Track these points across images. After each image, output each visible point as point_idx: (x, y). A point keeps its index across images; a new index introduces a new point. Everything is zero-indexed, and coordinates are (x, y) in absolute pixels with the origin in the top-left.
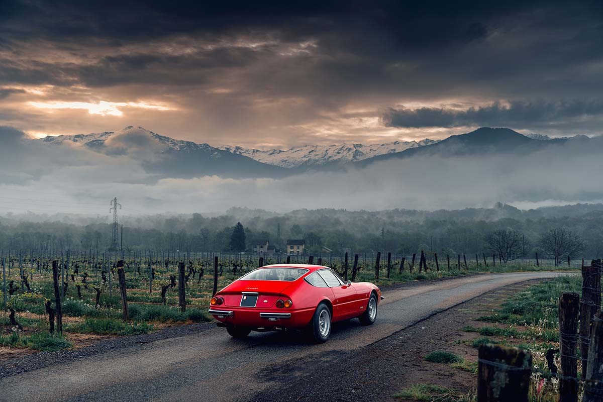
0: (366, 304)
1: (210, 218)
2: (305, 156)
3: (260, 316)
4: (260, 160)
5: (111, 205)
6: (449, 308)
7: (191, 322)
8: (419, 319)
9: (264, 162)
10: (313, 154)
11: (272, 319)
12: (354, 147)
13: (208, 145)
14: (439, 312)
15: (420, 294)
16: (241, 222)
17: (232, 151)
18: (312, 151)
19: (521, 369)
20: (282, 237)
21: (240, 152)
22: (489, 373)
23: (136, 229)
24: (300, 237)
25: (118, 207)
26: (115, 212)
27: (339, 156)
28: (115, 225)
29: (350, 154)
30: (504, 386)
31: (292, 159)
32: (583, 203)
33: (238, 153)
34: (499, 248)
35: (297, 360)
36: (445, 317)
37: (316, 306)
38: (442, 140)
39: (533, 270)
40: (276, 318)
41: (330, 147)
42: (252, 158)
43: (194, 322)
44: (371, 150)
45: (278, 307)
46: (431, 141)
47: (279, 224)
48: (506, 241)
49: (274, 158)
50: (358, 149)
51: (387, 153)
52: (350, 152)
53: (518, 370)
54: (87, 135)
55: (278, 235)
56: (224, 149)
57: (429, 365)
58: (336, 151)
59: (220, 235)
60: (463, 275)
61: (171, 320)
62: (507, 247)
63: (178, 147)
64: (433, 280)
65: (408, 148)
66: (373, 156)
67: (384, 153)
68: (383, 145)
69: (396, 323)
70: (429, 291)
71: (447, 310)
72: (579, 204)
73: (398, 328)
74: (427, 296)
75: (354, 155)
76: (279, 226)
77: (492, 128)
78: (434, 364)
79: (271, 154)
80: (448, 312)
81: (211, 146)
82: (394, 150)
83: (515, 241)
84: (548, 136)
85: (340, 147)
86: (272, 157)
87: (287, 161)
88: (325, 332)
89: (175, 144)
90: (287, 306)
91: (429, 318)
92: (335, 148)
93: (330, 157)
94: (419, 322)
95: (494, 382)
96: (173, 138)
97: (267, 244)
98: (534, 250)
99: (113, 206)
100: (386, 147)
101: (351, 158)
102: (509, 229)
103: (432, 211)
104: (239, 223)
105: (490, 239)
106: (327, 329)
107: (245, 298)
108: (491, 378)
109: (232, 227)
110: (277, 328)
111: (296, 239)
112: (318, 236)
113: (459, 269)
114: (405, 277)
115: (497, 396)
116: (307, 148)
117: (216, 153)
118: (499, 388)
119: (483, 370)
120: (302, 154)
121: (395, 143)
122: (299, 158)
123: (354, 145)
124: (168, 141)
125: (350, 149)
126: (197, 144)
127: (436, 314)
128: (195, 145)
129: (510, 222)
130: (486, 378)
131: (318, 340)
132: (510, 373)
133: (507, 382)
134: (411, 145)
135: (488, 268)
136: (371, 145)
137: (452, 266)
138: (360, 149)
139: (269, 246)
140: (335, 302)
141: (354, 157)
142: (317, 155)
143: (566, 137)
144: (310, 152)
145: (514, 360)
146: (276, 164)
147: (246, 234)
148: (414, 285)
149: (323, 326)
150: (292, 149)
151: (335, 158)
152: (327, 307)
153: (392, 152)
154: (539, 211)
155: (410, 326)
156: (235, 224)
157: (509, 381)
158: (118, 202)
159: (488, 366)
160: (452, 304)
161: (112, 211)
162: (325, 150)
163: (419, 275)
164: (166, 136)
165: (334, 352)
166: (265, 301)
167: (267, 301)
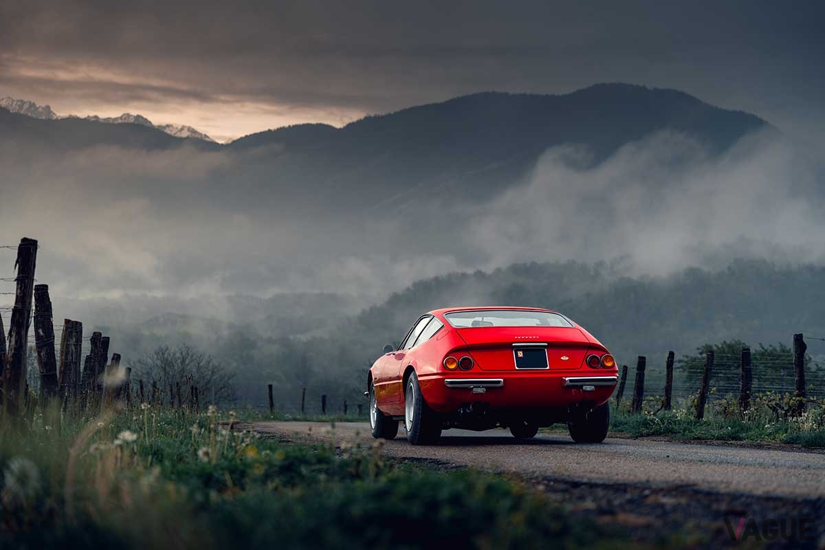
11: (589, 388)
40: (596, 386)
45: (592, 367)
90: (608, 364)
107: (520, 354)
166: (565, 358)
167: (567, 358)
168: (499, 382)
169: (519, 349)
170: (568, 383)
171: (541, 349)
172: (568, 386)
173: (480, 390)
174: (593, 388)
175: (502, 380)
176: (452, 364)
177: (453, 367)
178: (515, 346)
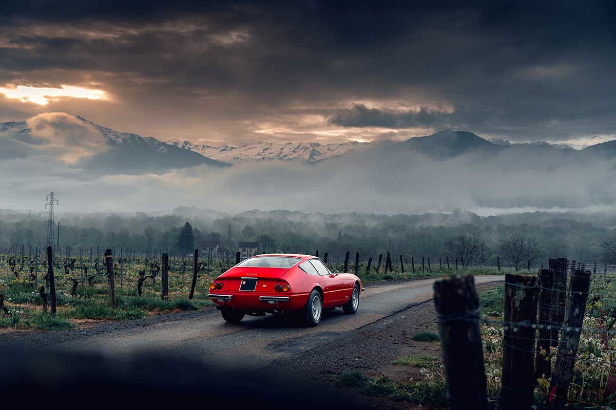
0: (350, 294)
1: (155, 217)
2: (259, 154)
3: (260, 299)
4: (210, 156)
5: (47, 200)
6: (422, 303)
7: (179, 310)
8: (397, 310)
9: (214, 159)
10: (267, 151)
11: (271, 302)
12: (311, 146)
13: (153, 139)
14: (413, 306)
15: (391, 291)
16: (189, 222)
17: (180, 146)
18: (267, 149)
19: (533, 287)
20: (233, 239)
21: (188, 147)
22: (512, 292)
23: (72, 228)
24: (252, 240)
25: (55, 203)
26: (52, 209)
27: (295, 155)
28: (51, 222)
29: (306, 154)
30: (522, 299)
31: (245, 157)
32: (542, 210)
33: (186, 148)
34: (459, 253)
35: (297, 338)
36: (420, 309)
37: (310, 291)
39: (495, 274)
40: (275, 302)
41: (286, 145)
42: (201, 154)
43: (181, 310)
44: (328, 149)
45: (276, 291)
47: (230, 225)
48: (467, 246)
49: (226, 154)
50: (316, 148)
52: (307, 151)
53: (532, 289)
54: (18, 124)
55: (229, 237)
56: (172, 144)
57: (416, 343)
58: (293, 149)
59: (166, 236)
60: (428, 277)
61: (158, 308)
62: (468, 253)
63: (120, 140)
64: (400, 280)
66: (330, 156)
68: (341, 145)
69: (376, 312)
70: (400, 289)
71: (420, 304)
72: (537, 212)
73: (381, 317)
74: (399, 293)
75: (311, 154)
76: (230, 227)
77: (453, 130)
78: (420, 343)
79: (222, 151)
80: (421, 305)
81: (157, 140)
83: (475, 247)
84: (509, 142)
85: (296, 146)
86: (224, 153)
87: (239, 159)
88: (317, 316)
89: (117, 137)
90: (285, 290)
91: (405, 310)
92: (291, 146)
93: (285, 156)
94: (397, 312)
95: (516, 297)
96: (115, 130)
97: (218, 247)
98: (493, 256)
99: (49, 202)
100: (345, 146)
101: (307, 157)
102: (468, 235)
103: (390, 216)
104: (187, 223)
105: (449, 244)
106: (318, 314)
107: (244, 283)
108: (513, 295)
109: (179, 227)
110: (275, 311)
111: (248, 241)
112: (272, 238)
113: (423, 271)
114: (373, 277)
115: (518, 306)
116: (261, 145)
117: (162, 147)
118: (519, 301)
119: (508, 289)
120: (255, 151)
122: (253, 156)
123: (311, 143)
124: (110, 132)
125: (306, 148)
126: (141, 137)
127: (411, 307)
128: (139, 138)
129: (469, 227)
130: (510, 295)
131: (311, 324)
132: (526, 291)
133: (525, 296)
135: (451, 271)
136: (329, 145)
137: (416, 269)
138: (318, 149)
139: (219, 249)
140: (326, 289)
141: (311, 156)
142: (271, 153)
144: (264, 150)
145: (529, 283)
146: (226, 162)
147: (195, 235)
148: (383, 284)
149: (315, 311)
150: (245, 146)
151: (291, 157)
152: (318, 293)
154: (498, 218)
155: (390, 315)
156: (183, 225)
157: (526, 296)
158: (55, 197)
159: (512, 286)
160: (424, 299)
161: (48, 207)
162: (280, 148)
163: (385, 275)
164: (108, 128)
165: (328, 333)
166: (264, 286)
167: (266, 286)
171: (255, 281)
172: (262, 301)
173: (221, 300)
174: (273, 302)
175: (230, 296)
176: (213, 286)
177: (213, 288)
178: (243, 279)
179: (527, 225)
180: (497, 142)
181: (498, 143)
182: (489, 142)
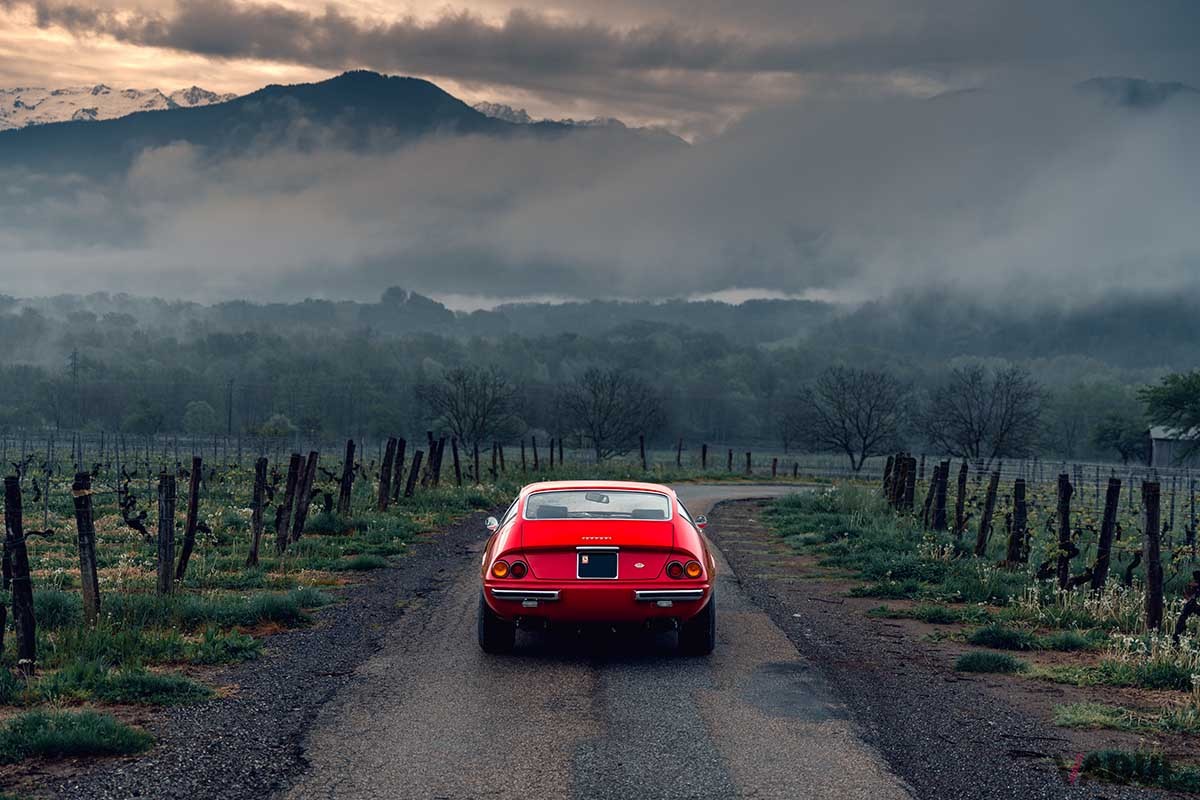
11: (663, 604)
38: (239, 95)
40: (675, 602)
44: (17, 104)
45: (673, 577)
46: (207, 94)
51: (68, 118)
65: (138, 109)
66: (24, 125)
67: (62, 119)
68: (57, 93)
77: (382, 74)
82: (94, 112)
84: (528, 112)
90: (694, 573)
100: (70, 99)
107: (585, 560)
121: (96, 91)
134: (144, 100)
136: (19, 90)
143: (570, 120)
153: (87, 117)
166: (639, 565)
167: (643, 566)
168: (553, 595)
169: (583, 553)
170: (638, 597)
171: (612, 553)
172: (638, 601)
173: (533, 604)
174: (670, 603)
175: (557, 592)
176: (500, 570)
177: (501, 574)
178: (579, 550)
179: (573, 337)
180: (497, 111)
181: (498, 116)
182: (475, 111)
